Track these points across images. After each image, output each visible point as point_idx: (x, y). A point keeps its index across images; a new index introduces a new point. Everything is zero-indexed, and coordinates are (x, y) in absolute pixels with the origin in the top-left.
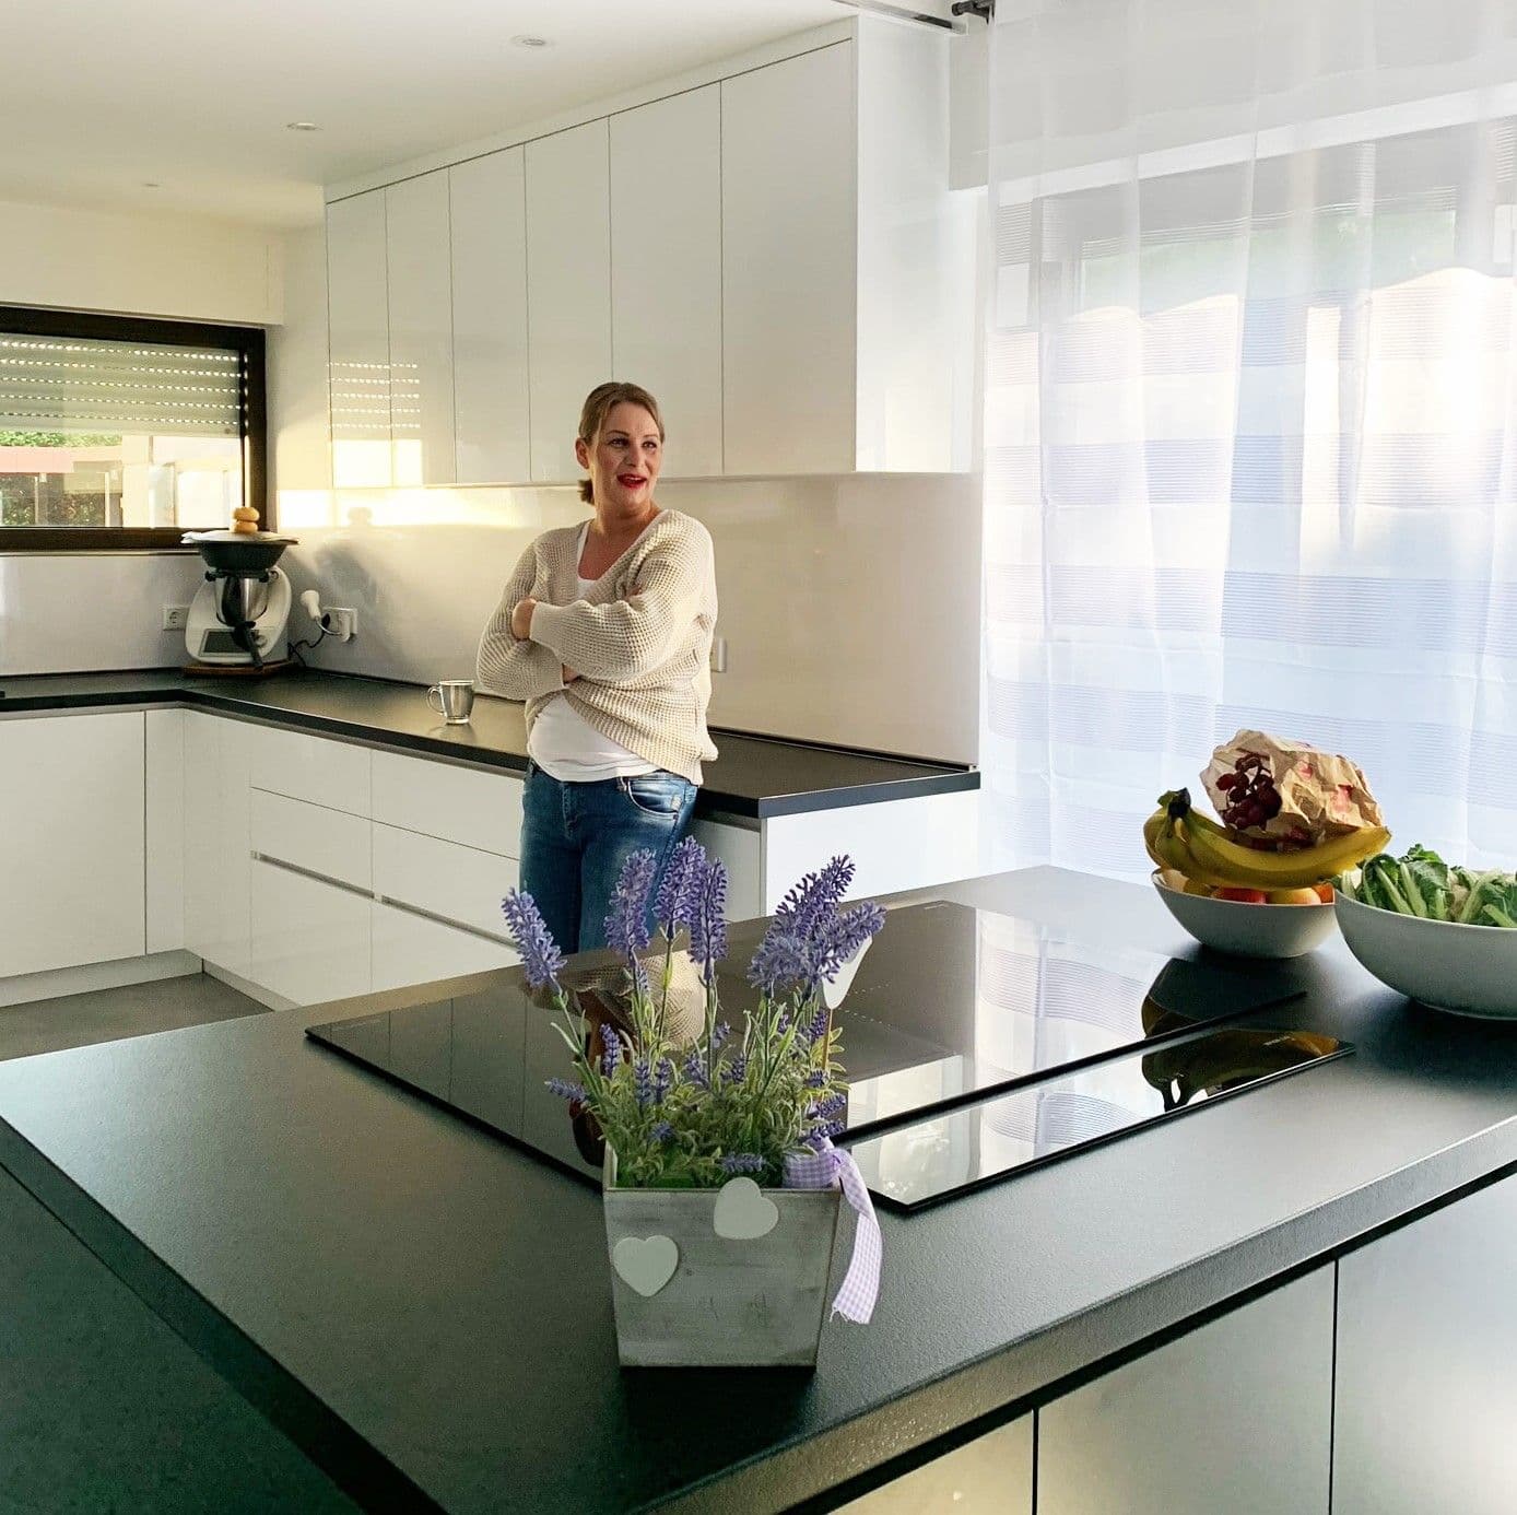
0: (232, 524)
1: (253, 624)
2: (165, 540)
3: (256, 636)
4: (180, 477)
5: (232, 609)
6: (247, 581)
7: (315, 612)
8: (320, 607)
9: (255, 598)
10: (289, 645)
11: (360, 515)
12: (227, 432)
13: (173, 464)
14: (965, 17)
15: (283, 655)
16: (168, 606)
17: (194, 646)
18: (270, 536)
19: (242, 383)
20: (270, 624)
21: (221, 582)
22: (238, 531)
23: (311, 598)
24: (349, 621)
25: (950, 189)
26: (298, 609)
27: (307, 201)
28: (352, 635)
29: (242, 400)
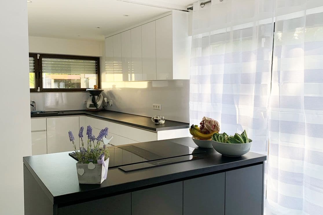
0: (94, 87)
1: (97, 103)
2: (84, 90)
3: (97, 105)
4: (89, 80)
5: (94, 101)
6: (96, 96)
7: (106, 101)
8: (107, 100)
9: (97, 99)
10: (103, 106)
11: (114, 86)
12: (94, 73)
13: (88, 78)
14: (189, 10)
15: (102, 108)
16: (84, 100)
17: (88, 106)
18: (100, 89)
19: (96, 66)
20: (99, 103)
21: (92, 96)
22: (94, 89)
23: (106, 99)
24: (111, 103)
25: (189, 36)
26: (104, 101)
27: (102, 38)
28: (112, 105)
29: (96, 68)
